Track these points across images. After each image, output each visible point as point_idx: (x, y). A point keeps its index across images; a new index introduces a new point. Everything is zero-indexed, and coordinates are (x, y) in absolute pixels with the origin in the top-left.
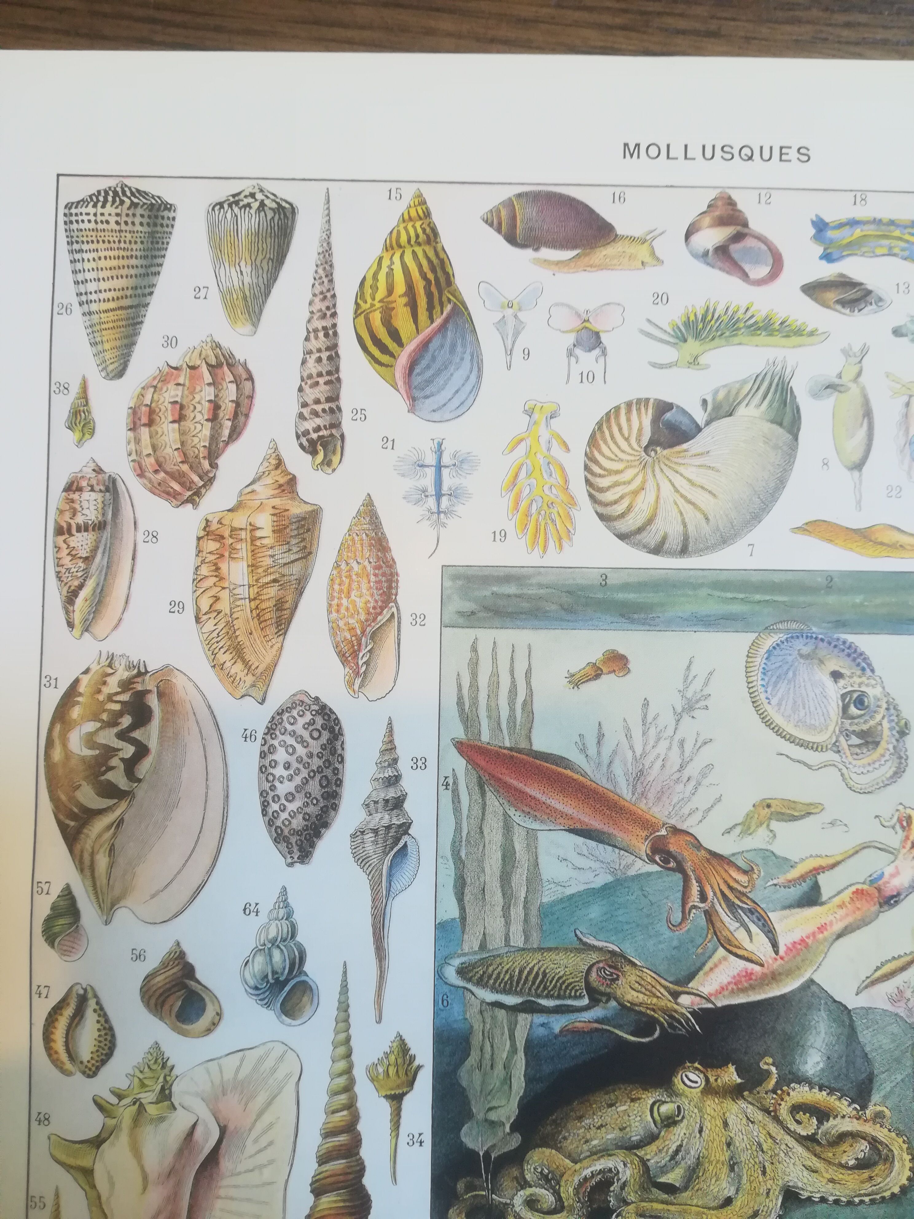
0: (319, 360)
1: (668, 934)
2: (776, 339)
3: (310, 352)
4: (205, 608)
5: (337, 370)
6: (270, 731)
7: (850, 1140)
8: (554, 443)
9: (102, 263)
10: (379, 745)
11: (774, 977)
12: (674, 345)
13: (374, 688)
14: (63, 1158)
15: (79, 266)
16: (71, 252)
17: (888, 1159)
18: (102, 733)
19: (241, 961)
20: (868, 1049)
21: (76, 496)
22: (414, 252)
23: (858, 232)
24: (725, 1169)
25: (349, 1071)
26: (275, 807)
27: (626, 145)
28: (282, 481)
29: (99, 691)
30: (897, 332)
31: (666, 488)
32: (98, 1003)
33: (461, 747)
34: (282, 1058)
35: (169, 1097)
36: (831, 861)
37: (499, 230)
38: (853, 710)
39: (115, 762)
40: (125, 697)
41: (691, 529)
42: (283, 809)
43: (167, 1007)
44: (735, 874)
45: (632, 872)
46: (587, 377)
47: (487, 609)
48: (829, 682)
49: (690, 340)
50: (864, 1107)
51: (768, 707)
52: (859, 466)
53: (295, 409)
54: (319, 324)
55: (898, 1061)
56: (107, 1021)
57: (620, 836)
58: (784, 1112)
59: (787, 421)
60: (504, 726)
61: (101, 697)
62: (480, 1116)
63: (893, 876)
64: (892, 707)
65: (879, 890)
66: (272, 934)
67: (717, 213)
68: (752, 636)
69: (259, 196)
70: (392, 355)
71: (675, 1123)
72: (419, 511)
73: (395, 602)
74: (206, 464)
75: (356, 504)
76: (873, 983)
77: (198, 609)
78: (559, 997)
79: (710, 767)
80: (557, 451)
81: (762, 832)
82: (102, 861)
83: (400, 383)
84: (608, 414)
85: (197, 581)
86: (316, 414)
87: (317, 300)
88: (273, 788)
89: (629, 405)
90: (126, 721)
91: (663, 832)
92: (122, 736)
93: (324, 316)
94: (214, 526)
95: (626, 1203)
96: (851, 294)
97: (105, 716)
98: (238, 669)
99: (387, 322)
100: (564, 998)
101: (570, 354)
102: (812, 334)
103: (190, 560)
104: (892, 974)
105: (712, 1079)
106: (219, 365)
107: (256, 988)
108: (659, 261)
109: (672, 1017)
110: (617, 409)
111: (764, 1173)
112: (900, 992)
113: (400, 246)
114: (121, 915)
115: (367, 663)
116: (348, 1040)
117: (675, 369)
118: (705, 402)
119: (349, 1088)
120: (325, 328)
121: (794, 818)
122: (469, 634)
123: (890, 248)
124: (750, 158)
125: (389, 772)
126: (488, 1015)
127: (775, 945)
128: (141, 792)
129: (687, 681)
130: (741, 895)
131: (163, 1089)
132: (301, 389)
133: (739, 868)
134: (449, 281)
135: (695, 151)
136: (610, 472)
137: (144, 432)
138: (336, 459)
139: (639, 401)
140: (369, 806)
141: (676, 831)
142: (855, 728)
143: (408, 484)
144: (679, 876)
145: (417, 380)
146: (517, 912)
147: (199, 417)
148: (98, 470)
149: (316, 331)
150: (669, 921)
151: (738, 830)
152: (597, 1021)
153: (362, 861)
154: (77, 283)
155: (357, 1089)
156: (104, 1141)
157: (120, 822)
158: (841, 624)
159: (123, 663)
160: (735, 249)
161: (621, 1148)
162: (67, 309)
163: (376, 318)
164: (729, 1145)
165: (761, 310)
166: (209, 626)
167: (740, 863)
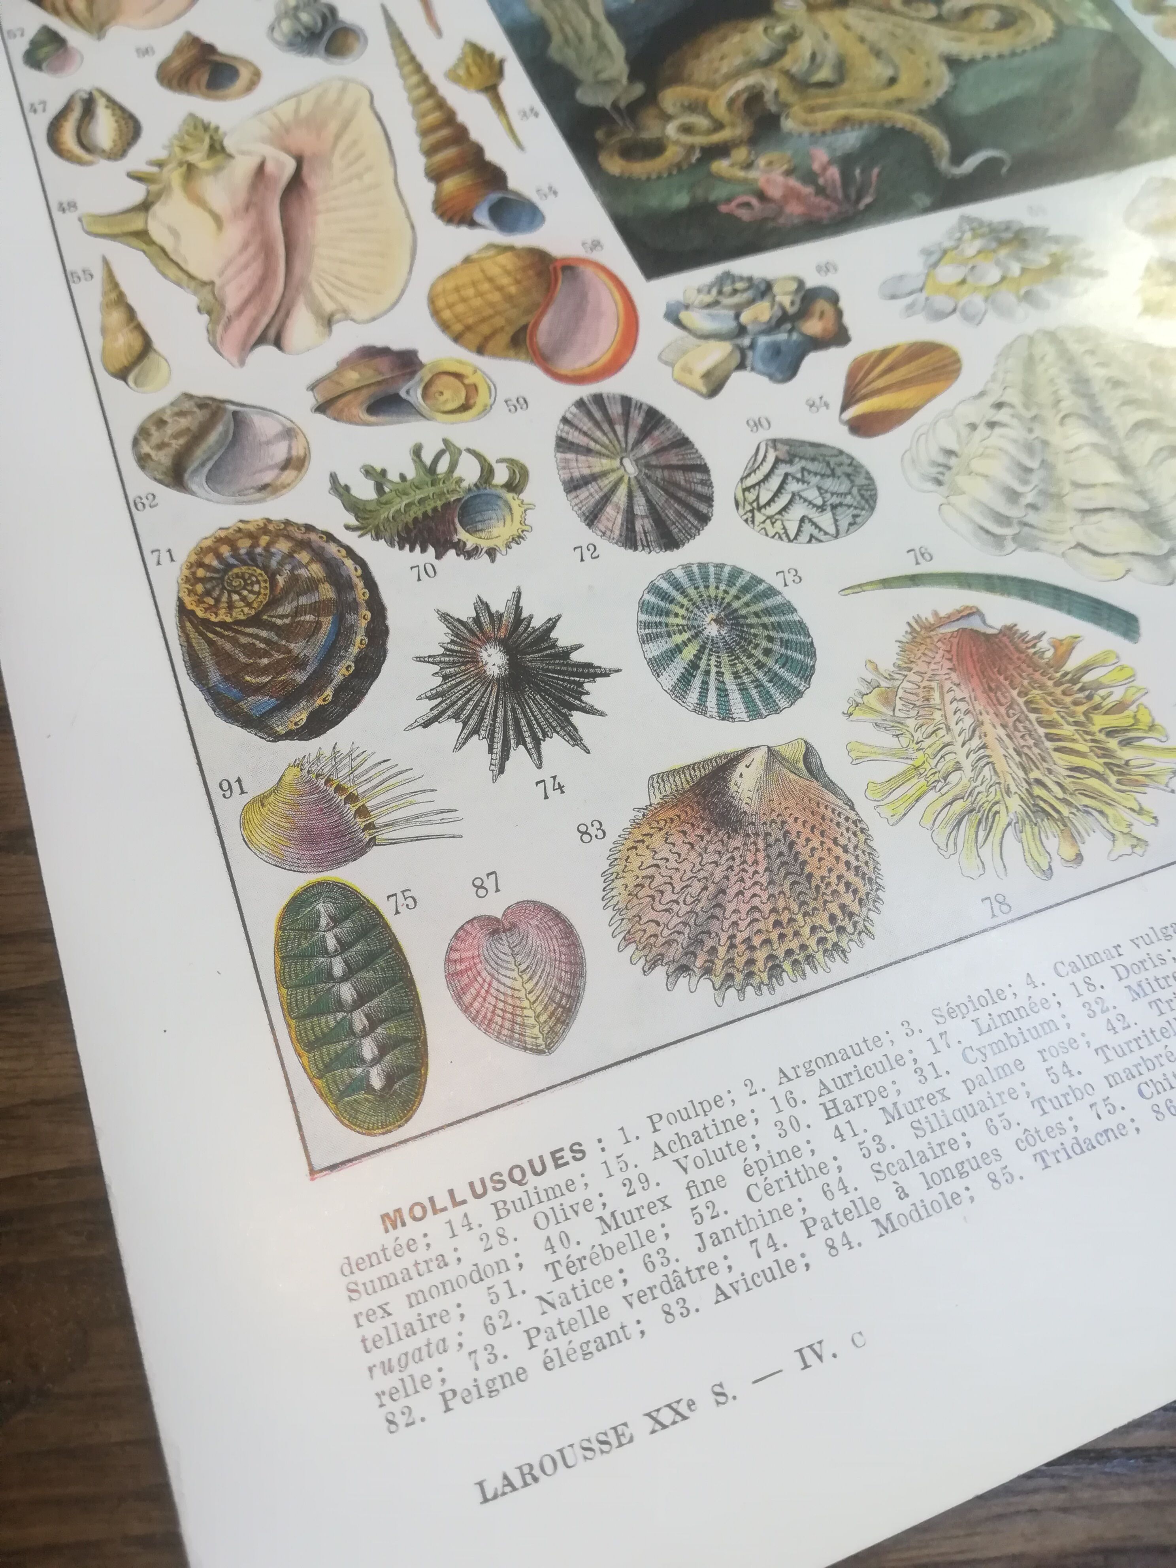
14: (103, 231)
19: (265, 29)
24: (872, 58)
32: (109, 100)
43: (193, 82)
56: (124, 111)
62: (591, 80)
71: (795, 40)
95: (788, 106)
107: (291, 44)
111: (913, 51)
114: (114, 30)
116: (412, 58)
119: (431, 94)
131: (212, 146)
155: (441, 92)
156: (153, 203)
161: (754, 68)
164: (861, 41)
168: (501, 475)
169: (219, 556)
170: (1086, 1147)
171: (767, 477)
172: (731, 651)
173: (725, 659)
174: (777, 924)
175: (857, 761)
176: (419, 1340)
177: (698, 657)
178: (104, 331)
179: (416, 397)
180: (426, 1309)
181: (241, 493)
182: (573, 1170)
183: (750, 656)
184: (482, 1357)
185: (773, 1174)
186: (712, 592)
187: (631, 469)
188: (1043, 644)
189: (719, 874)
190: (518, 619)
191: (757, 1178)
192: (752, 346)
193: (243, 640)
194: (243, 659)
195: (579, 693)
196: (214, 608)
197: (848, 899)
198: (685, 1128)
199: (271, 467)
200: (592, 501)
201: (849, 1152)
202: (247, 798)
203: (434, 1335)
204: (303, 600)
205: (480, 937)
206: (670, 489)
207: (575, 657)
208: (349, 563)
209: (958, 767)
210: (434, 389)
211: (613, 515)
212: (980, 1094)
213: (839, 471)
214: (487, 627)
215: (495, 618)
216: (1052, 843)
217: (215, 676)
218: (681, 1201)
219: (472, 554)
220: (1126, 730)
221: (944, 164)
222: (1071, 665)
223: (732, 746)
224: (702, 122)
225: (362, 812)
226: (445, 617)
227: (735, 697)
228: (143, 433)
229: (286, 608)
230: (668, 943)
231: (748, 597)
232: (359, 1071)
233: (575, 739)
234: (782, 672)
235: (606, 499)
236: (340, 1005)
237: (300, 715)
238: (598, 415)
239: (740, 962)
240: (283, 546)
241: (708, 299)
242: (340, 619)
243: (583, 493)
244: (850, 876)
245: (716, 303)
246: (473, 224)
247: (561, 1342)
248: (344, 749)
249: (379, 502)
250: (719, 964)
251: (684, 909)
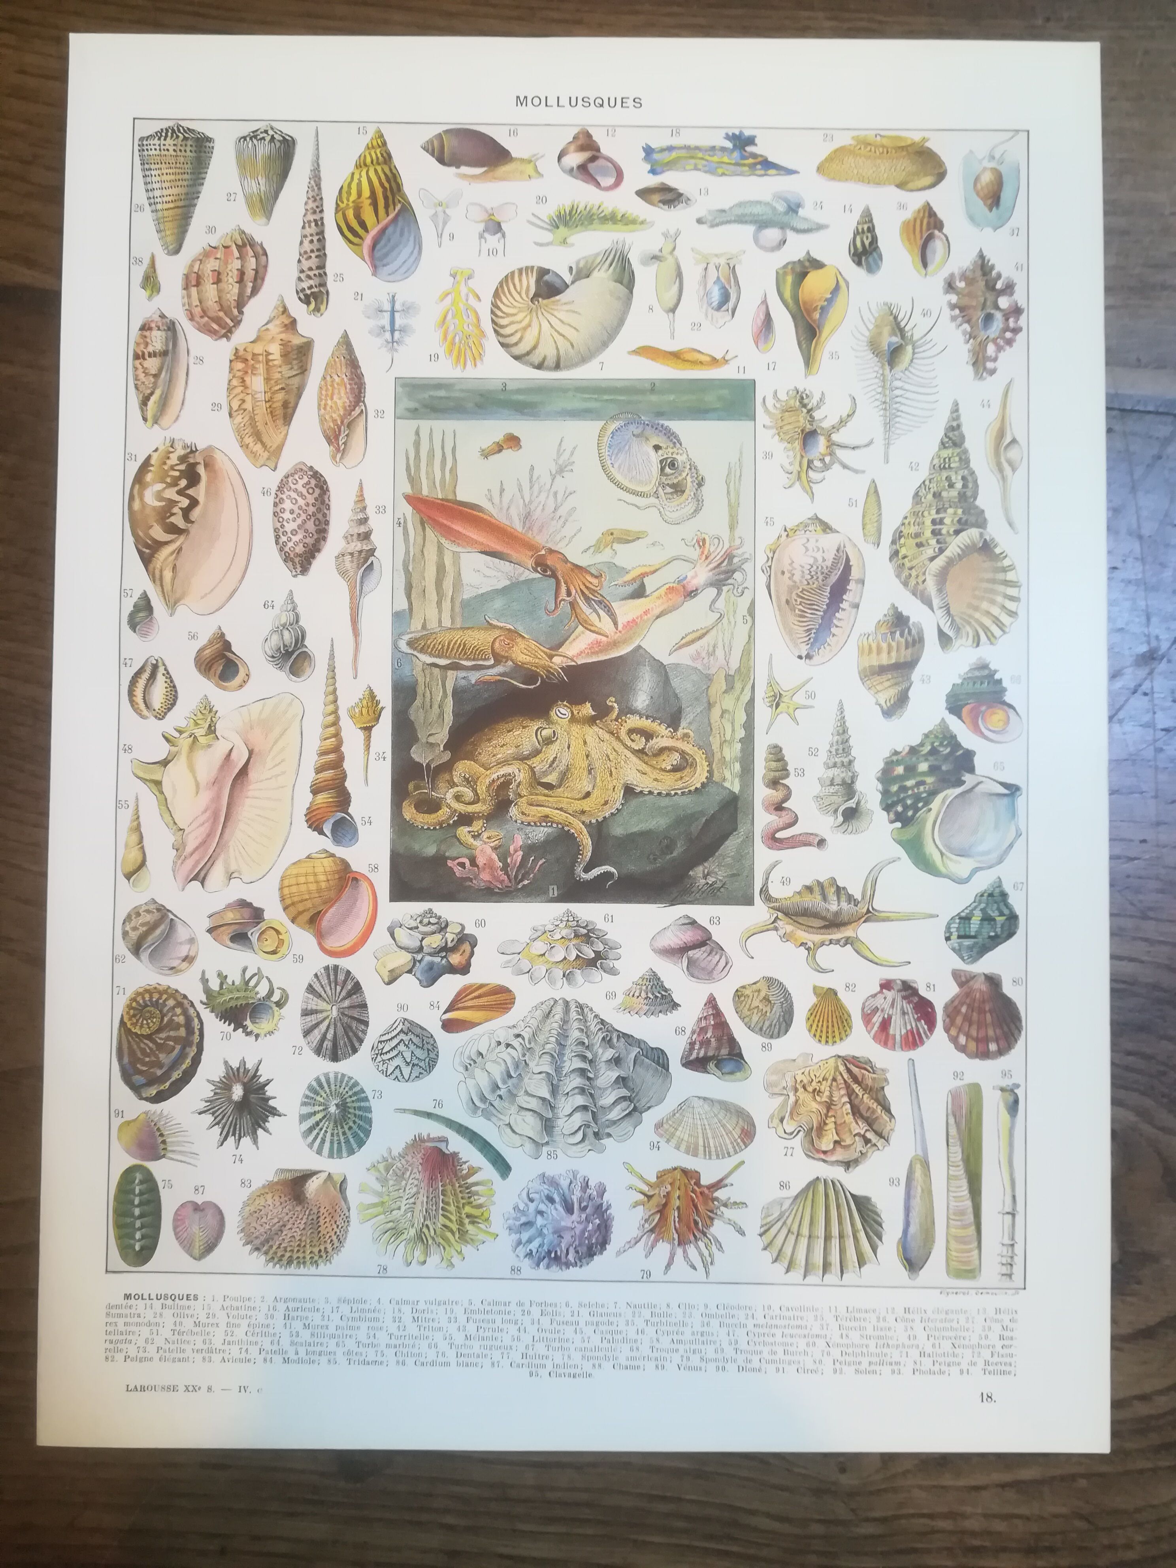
0: (312, 241)
1: (545, 617)
2: (619, 226)
3: (305, 236)
4: (235, 407)
5: (324, 248)
6: (280, 489)
7: (667, 753)
8: (471, 296)
9: (165, 178)
10: (354, 498)
11: (615, 644)
12: (550, 230)
13: (350, 459)
14: (141, 775)
15: (149, 179)
16: (143, 170)
17: (693, 765)
18: (167, 491)
19: (262, 639)
20: (677, 691)
21: (147, 333)
22: (376, 171)
23: (674, 154)
24: (586, 773)
25: (335, 712)
26: (284, 539)
27: (518, 97)
28: (287, 322)
29: (165, 463)
30: (700, 221)
31: (545, 325)
32: (166, 669)
33: (409, 499)
34: (290, 704)
35: (214, 732)
36: (652, 569)
37: (433, 155)
38: (668, 470)
39: (176, 510)
40: (183, 467)
41: (562, 352)
42: (290, 540)
43: (213, 670)
44: (589, 578)
45: (522, 578)
46: (493, 252)
47: (426, 406)
48: (652, 452)
49: (562, 228)
50: (676, 730)
51: (612, 469)
52: (673, 310)
53: (296, 274)
54: (311, 217)
55: (697, 699)
56: (172, 681)
57: (514, 555)
58: (623, 733)
59: (625, 281)
60: (438, 484)
61: (166, 467)
62: (424, 740)
63: (693, 578)
64: (693, 467)
65: (684, 587)
66: (283, 621)
67: (580, 142)
68: (601, 423)
69: (271, 132)
70: (361, 238)
71: (552, 742)
72: (379, 341)
73: (364, 402)
74: (235, 312)
75: (337, 336)
76: (680, 648)
77: (231, 408)
78: (474, 660)
79: (574, 509)
80: (472, 301)
81: (608, 551)
82: (168, 575)
83: (367, 257)
84: (506, 277)
85: (230, 389)
86: (309, 277)
87: (310, 201)
88: (282, 526)
89: (520, 271)
90: (183, 483)
91: (543, 552)
92: (180, 493)
93: (314, 212)
94: (241, 353)
95: (521, 796)
96: (669, 196)
97: (169, 480)
98: (258, 447)
99: (357, 216)
100: (478, 660)
101: (481, 236)
102: (642, 223)
103: (225, 375)
104: (693, 641)
105: (575, 713)
106: (244, 245)
107: (273, 657)
108: (540, 175)
109: (548, 671)
110: (513, 273)
111: (611, 775)
112: (698, 653)
113: (365, 165)
114: (181, 609)
115: (345, 443)
116: (335, 691)
117: (550, 248)
118: (571, 268)
119: (335, 723)
120: (315, 221)
121: (628, 542)
122: (413, 424)
123: (696, 165)
124: (602, 106)
125: (361, 516)
126: (427, 672)
127: (615, 624)
128: (193, 529)
129: (559, 454)
130: (593, 592)
131: (210, 726)
132: (299, 261)
133: (592, 575)
134: (399, 187)
135: (564, 101)
136: (508, 315)
137: (194, 291)
138: (323, 307)
139: (527, 268)
140: (348, 538)
141: (551, 551)
142: (670, 482)
143: (372, 323)
144: (553, 580)
145: (377, 254)
146: (447, 605)
147: (231, 280)
148: (162, 316)
149: (309, 222)
150: (546, 609)
151: (592, 549)
152: (500, 675)
153: (343, 573)
154: (147, 191)
155: (341, 723)
156: (170, 762)
157: (179, 550)
158: (660, 414)
159: (181, 444)
160: (591, 167)
161: (517, 759)
162: (141, 208)
163: (350, 214)
164: (587, 756)
165: (608, 208)
166: (238, 419)
167: (593, 571)
168: (276, 997)
169: (143, 998)
170: (366, 1363)
171: (392, 1038)
172: (335, 1122)
173: (331, 1126)
174: (299, 1245)
175: (361, 1191)
176: (124, 1337)
177: (321, 1120)
178: (126, 846)
179: (254, 938)
180: (129, 1329)
181: (162, 968)
182: (192, 1303)
183: (342, 1127)
184: (141, 1350)
185: (257, 1330)
186: (341, 1090)
187: (335, 1013)
188: (465, 1166)
189: (286, 1219)
190: (255, 1076)
191: (251, 1329)
192: (420, 961)
193: (142, 1045)
194: (139, 1055)
195: (265, 1120)
196: (134, 1024)
197: (329, 1246)
198: (235, 1304)
199: (178, 958)
200: (310, 1024)
201: (286, 1334)
202: (123, 1120)
203: (129, 1338)
204: (172, 1033)
205: (190, 1209)
206: (347, 1028)
207: (271, 1103)
208: (196, 1020)
209: (399, 1208)
210: (264, 936)
211: (317, 1035)
212: (339, 1332)
213: (426, 1046)
214: (241, 1074)
215: (246, 1071)
216: (417, 1253)
217: (126, 1060)
218: (223, 1327)
219: (248, 1034)
220: (476, 1217)
221: (579, 870)
222: (470, 1181)
223: (314, 1167)
224: (468, 794)
225: (164, 1142)
226: (226, 1063)
227: (327, 1145)
228: (128, 918)
229: (163, 1035)
230: (256, 1238)
231: (354, 1098)
232: (132, 1242)
233: (255, 1141)
234: (352, 1140)
235: (317, 1025)
236: (132, 1215)
237: (153, 1091)
238: (332, 977)
239: (279, 1254)
240: (171, 1003)
241: (414, 924)
242: (183, 1048)
243: (308, 1018)
244: (334, 1238)
245: (417, 928)
246: (321, 832)
247: (167, 1354)
248: (165, 1113)
249: (219, 993)
250: (271, 1252)
251: (268, 1227)
